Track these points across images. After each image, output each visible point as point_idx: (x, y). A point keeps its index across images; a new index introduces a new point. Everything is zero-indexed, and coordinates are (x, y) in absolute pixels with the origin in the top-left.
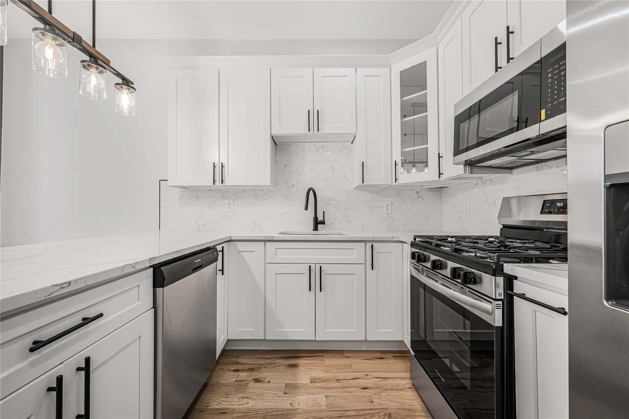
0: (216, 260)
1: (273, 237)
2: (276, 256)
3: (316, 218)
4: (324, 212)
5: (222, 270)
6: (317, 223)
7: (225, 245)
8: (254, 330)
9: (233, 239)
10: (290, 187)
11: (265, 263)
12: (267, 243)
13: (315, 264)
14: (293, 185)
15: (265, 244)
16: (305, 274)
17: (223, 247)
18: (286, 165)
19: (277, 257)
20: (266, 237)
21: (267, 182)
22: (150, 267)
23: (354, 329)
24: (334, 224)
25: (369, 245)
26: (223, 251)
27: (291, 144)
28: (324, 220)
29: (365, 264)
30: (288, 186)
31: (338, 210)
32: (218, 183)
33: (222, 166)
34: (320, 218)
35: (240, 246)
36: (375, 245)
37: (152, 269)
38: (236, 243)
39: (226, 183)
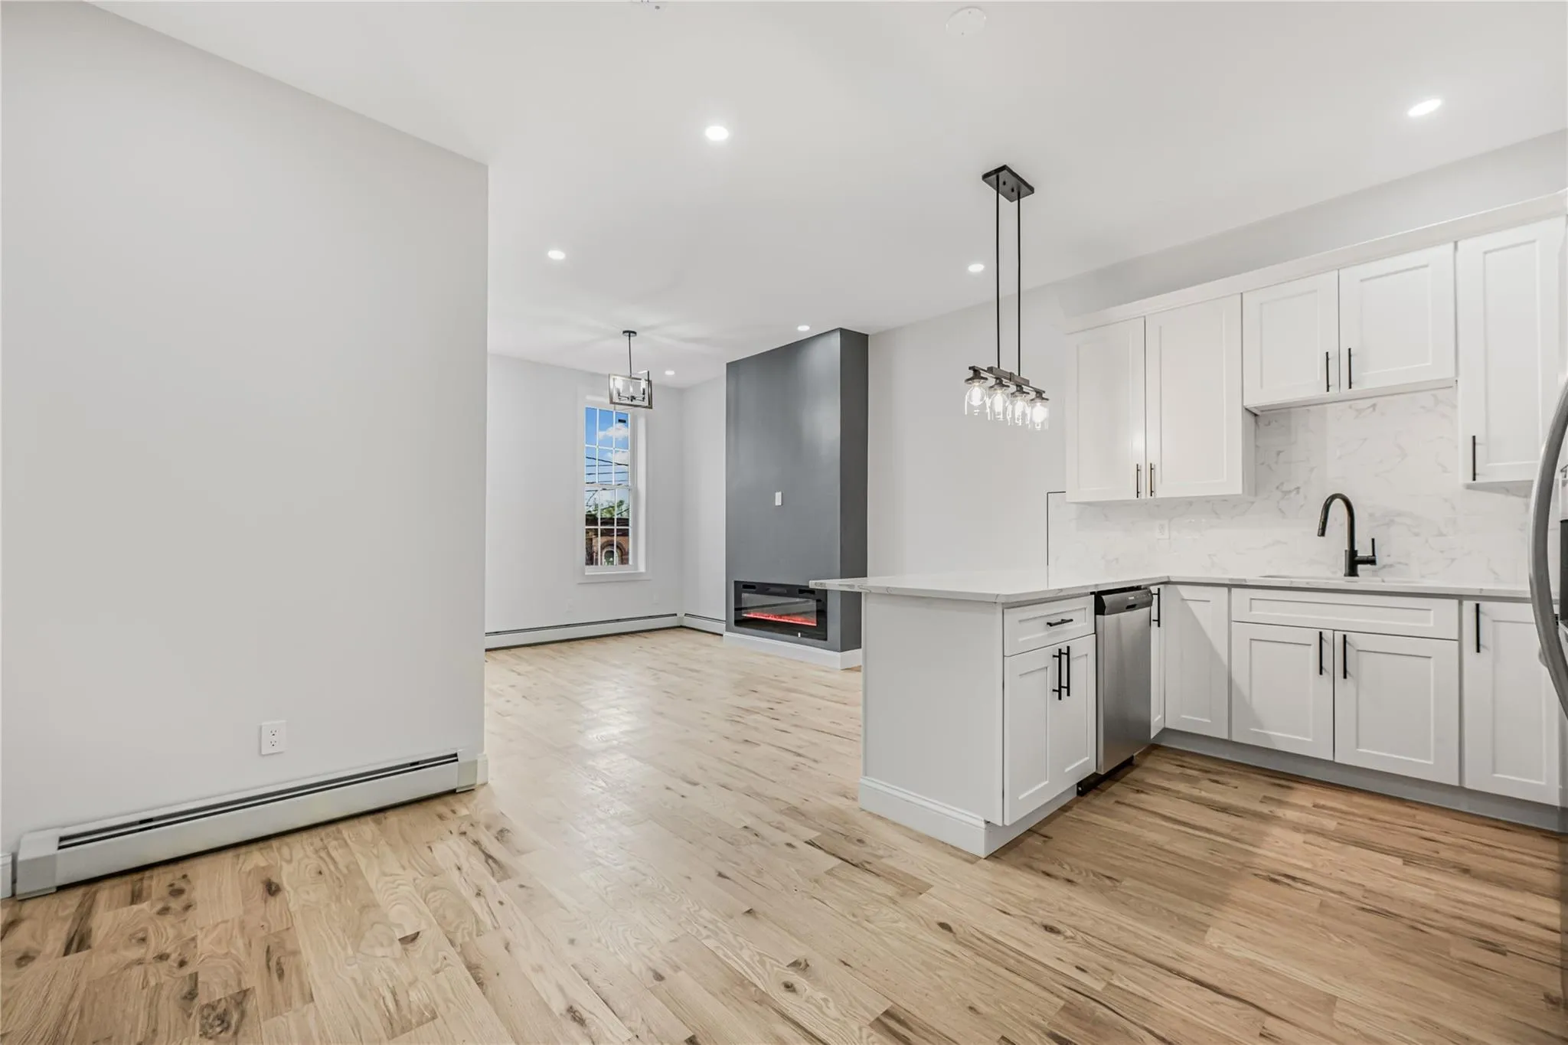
0: (1149, 604)
1: (1245, 580)
2: (1251, 610)
3: (1352, 552)
4: (1373, 540)
5: (1159, 621)
6: (1354, 563)
7: (1161, 587)
8: (1209, 721)
9: (1172, 580)
10: (1290, 492)
11: (1230, 621)
12: (1234, 590)
13: (1334, 630)
14: (1298, 488)
15: (1230, 591)
16: (1310, 645)
17: (1159, 589)
18: (1279, 453)
19: (1253, 613)
20: (1230, 580)
21: (1237, 488)
22: (1092, 593)
23: (1429, 759)
24: (1406, 564)
25: (1469, 606)
26: (1159, 594)
27: (1293, 410)
28: (1374, 555)
29: (1460, 640)
30: (1283, 492)
31: (1417, 535)
32: (1145, 494)
33: (1151, 469)
34: (1363, 551)
35: (1185, 592)
36: (1485, 606)
37: (1093, 596)
38: (1179, 587)
39: (1160, 494)
